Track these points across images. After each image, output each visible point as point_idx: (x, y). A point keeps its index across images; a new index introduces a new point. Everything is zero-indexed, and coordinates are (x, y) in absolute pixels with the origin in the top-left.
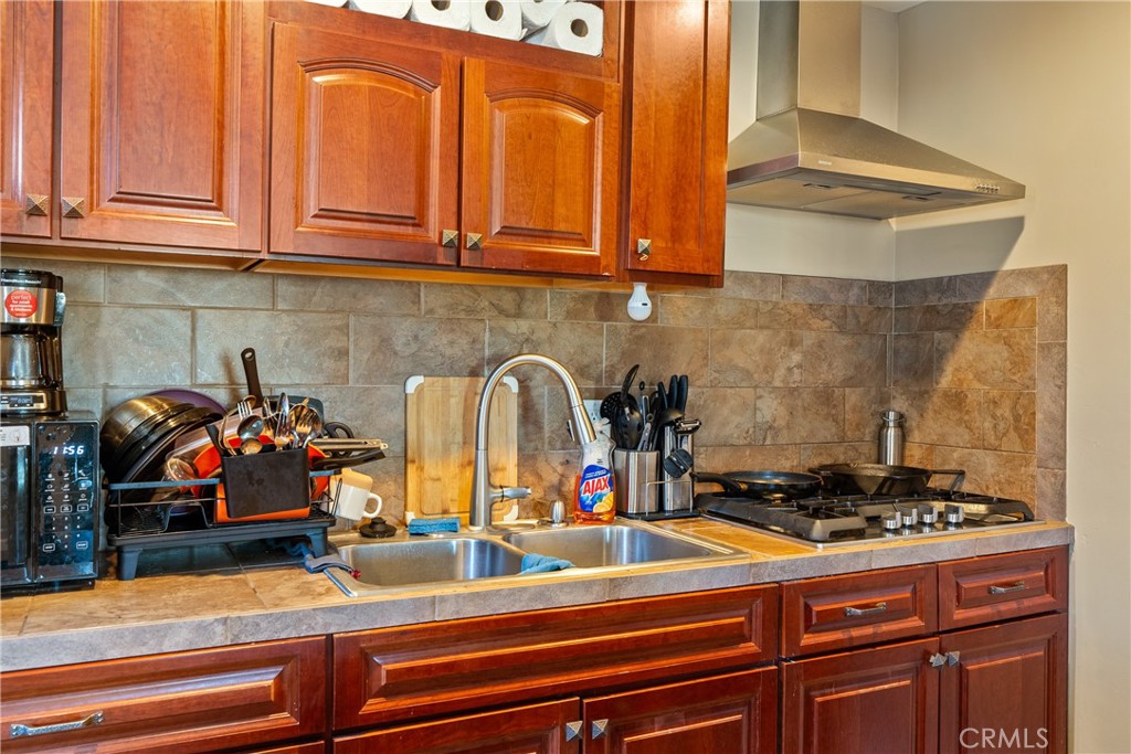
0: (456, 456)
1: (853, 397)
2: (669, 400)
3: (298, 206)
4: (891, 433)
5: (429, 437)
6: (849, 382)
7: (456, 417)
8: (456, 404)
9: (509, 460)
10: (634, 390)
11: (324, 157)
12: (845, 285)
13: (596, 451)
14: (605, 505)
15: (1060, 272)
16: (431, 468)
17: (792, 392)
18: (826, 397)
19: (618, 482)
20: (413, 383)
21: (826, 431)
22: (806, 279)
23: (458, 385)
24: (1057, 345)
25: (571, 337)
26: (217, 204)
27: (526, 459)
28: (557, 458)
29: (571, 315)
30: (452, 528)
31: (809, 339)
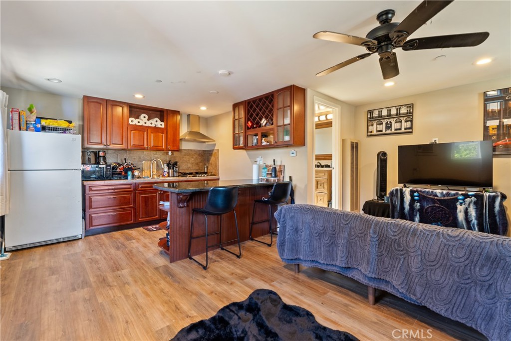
0: (149, 170)
1: (201, 164)
2: (175, 164)
3: (131, 144)
4: (206, 168)
5: (146, 168)
6: (200, 162)
7: (148, 166)
8: (148, 165)
9: (155, 171)
10: (170, 163)
11: (133, 139)
12: (200, 151)
13: (166, 169)
14: (167, 175)
15: (218, 150)
16: (146, 171)
17: (193, 163)
18: (197, 164)
19: (168, 173)
20: (143, 162)
21: (197, 168)
22: (194, 150)
23: (149, 162)
24: (218, 158)
25: (163, 157)
26: (122, 144)
27: (157, 171)
28: (161, 171)
29: (163, 154)
30: (148, 178)
31: (195, 157)
